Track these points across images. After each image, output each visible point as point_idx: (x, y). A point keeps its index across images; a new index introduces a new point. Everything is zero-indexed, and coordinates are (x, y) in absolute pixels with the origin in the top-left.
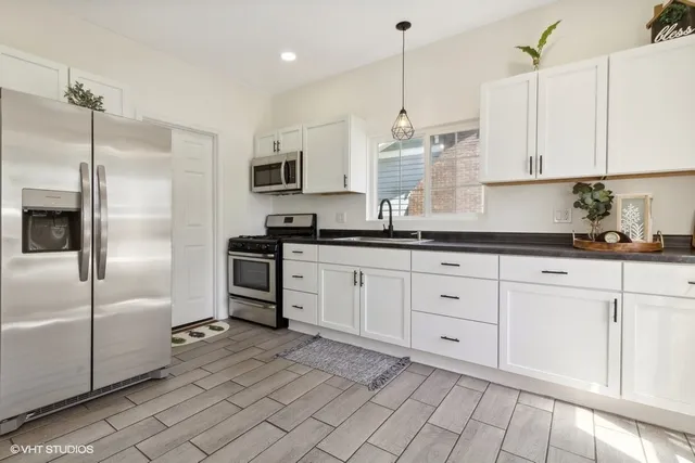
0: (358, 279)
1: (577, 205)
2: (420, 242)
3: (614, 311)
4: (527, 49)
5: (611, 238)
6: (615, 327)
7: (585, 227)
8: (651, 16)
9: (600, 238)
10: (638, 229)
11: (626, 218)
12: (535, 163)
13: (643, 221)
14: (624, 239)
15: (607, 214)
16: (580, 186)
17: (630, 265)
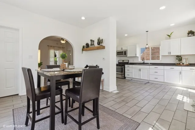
0: (140, 70)
1: (176, 59)
2: (150, 64)
3: (181, 73)
4: (168, 35)
5: (181, 64)
6: (181, 75)
7: (178, 62)
8: (188, 32)
9: (180, 64)
10: (185, 63)
11: (184, 61)
12: (170, 53)
13: (186, 61)
14: (183, 64)
15: (181, 60)
16: (177, 56)
17: (183, 67)
